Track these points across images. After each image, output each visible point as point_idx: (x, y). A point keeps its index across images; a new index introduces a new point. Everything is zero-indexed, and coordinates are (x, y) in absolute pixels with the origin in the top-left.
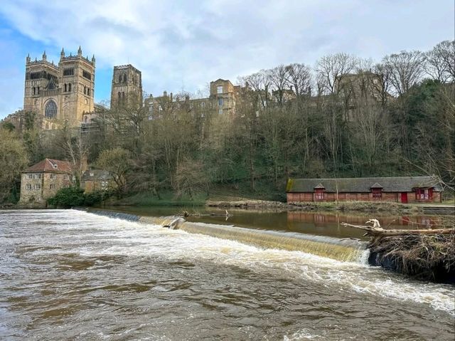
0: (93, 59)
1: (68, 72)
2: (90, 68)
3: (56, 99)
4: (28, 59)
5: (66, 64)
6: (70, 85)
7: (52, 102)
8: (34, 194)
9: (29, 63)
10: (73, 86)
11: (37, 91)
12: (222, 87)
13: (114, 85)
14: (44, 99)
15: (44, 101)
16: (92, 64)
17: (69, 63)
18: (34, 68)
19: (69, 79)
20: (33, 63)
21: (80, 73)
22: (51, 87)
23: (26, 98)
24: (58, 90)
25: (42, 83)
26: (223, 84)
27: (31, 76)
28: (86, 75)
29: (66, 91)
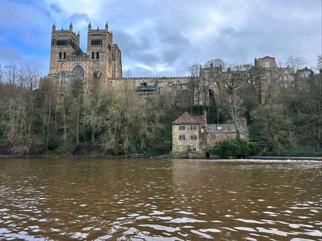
1: (96, 43)
3: (84, 64)
4: (54, 27)
5: (93, 35)
6: (98, 54)
7: (79, 67)
8: (190, 144)
10: (101, 55)
11: (63, 56)
12: (269, 63)
14: (72, 63)
15: (71, 65)
17: (96, 35)
18: (60, 36)
19: (96, 49)
20: (58, 32)
21: (107, 44)
23: (52, 61)
24: (86, 57)
25: (68, 50)
26: (270, 60)
27: (58, 43)
28: (109, 47)
29: (93, 58)
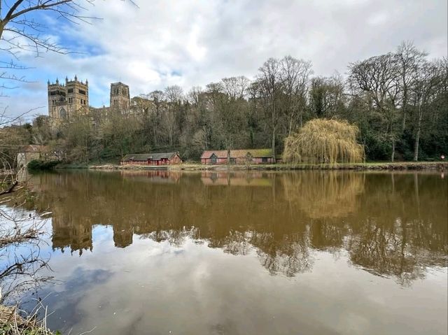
0: (87, 82)
1: (71, 91)
2: (85, 88)
3: (65, 107)
4: (49, 83)
5: (69, 86)
7: (63, 109)
9: (49, 86)
10: (73, 99)
11: (55, 103)
13: (111, 95)
14: (59, 107)
15: (59, 109)
16: (86, 85)
17: (71, 85)
18: (52, 88)
19: (71, 95)
21: (77, 91)
22: (62, 100)
23: (49, 107)
24: (66, 102)
25: (57, 98)
27: (51, 94)
28: (82, 92)
29: (70, 102)
